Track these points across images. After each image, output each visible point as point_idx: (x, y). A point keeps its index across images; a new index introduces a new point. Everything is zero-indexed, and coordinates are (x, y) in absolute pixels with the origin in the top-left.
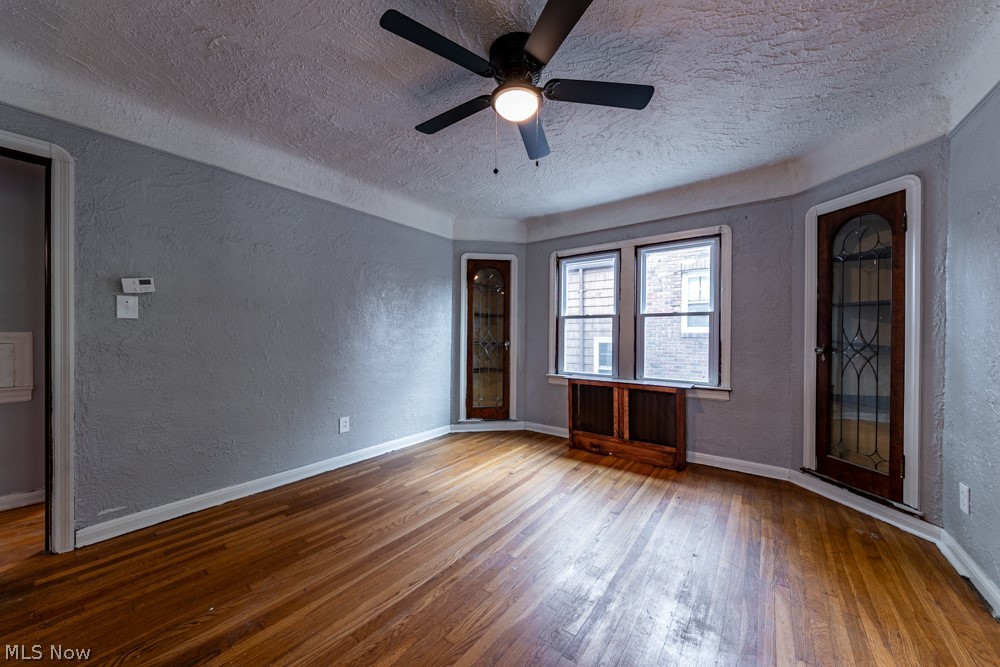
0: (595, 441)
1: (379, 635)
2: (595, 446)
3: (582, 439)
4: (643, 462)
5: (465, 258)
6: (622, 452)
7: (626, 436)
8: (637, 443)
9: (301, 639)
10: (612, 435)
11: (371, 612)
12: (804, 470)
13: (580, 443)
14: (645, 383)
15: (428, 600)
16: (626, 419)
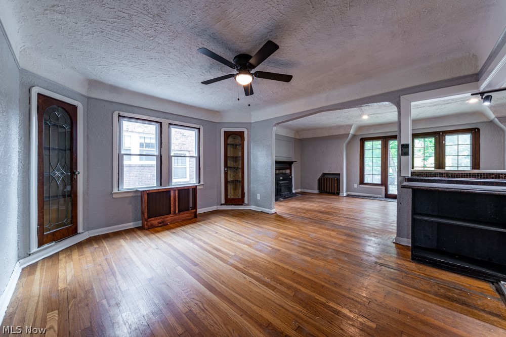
0: (160, 221)
1: (273, 283)
2: (160, 223)
3: (152, 222)
4: (184, 220)
5: (35, 91)
6: (174, 220)
7: (177, 212)
8: (181, 213)
9: (276, 306)
10: (170, 213)
11: (261, 287)
12: (222, 204)
13: (152, 225)
14: (173, 187)
15: (255, 273)
16: (177, 204)
